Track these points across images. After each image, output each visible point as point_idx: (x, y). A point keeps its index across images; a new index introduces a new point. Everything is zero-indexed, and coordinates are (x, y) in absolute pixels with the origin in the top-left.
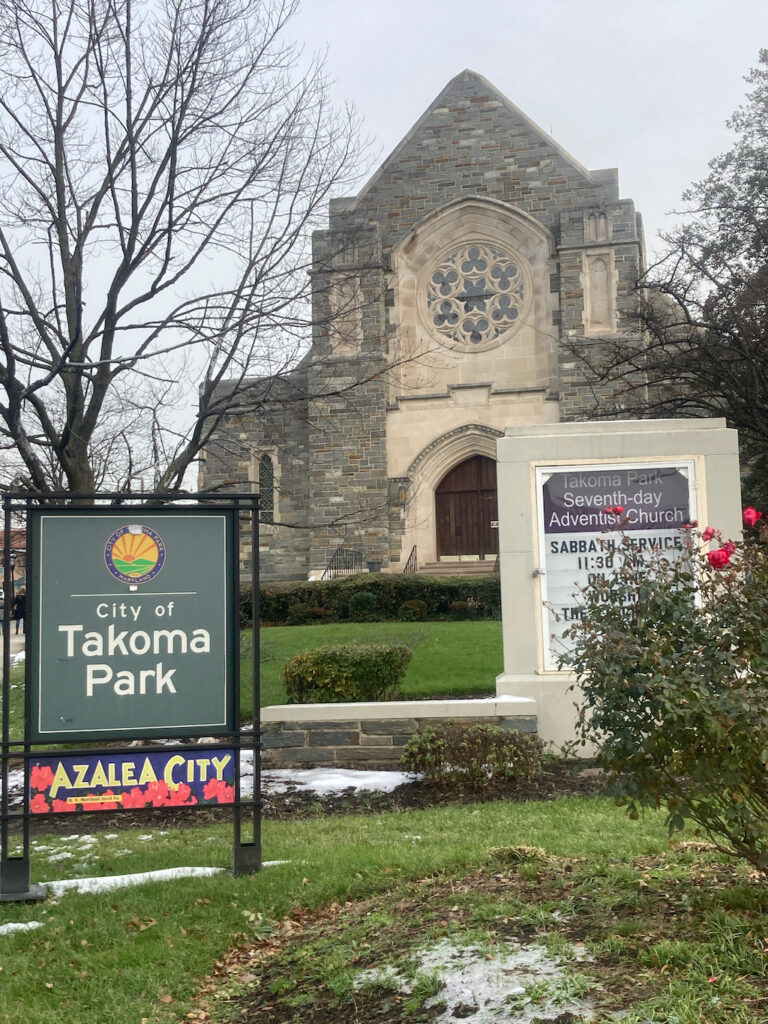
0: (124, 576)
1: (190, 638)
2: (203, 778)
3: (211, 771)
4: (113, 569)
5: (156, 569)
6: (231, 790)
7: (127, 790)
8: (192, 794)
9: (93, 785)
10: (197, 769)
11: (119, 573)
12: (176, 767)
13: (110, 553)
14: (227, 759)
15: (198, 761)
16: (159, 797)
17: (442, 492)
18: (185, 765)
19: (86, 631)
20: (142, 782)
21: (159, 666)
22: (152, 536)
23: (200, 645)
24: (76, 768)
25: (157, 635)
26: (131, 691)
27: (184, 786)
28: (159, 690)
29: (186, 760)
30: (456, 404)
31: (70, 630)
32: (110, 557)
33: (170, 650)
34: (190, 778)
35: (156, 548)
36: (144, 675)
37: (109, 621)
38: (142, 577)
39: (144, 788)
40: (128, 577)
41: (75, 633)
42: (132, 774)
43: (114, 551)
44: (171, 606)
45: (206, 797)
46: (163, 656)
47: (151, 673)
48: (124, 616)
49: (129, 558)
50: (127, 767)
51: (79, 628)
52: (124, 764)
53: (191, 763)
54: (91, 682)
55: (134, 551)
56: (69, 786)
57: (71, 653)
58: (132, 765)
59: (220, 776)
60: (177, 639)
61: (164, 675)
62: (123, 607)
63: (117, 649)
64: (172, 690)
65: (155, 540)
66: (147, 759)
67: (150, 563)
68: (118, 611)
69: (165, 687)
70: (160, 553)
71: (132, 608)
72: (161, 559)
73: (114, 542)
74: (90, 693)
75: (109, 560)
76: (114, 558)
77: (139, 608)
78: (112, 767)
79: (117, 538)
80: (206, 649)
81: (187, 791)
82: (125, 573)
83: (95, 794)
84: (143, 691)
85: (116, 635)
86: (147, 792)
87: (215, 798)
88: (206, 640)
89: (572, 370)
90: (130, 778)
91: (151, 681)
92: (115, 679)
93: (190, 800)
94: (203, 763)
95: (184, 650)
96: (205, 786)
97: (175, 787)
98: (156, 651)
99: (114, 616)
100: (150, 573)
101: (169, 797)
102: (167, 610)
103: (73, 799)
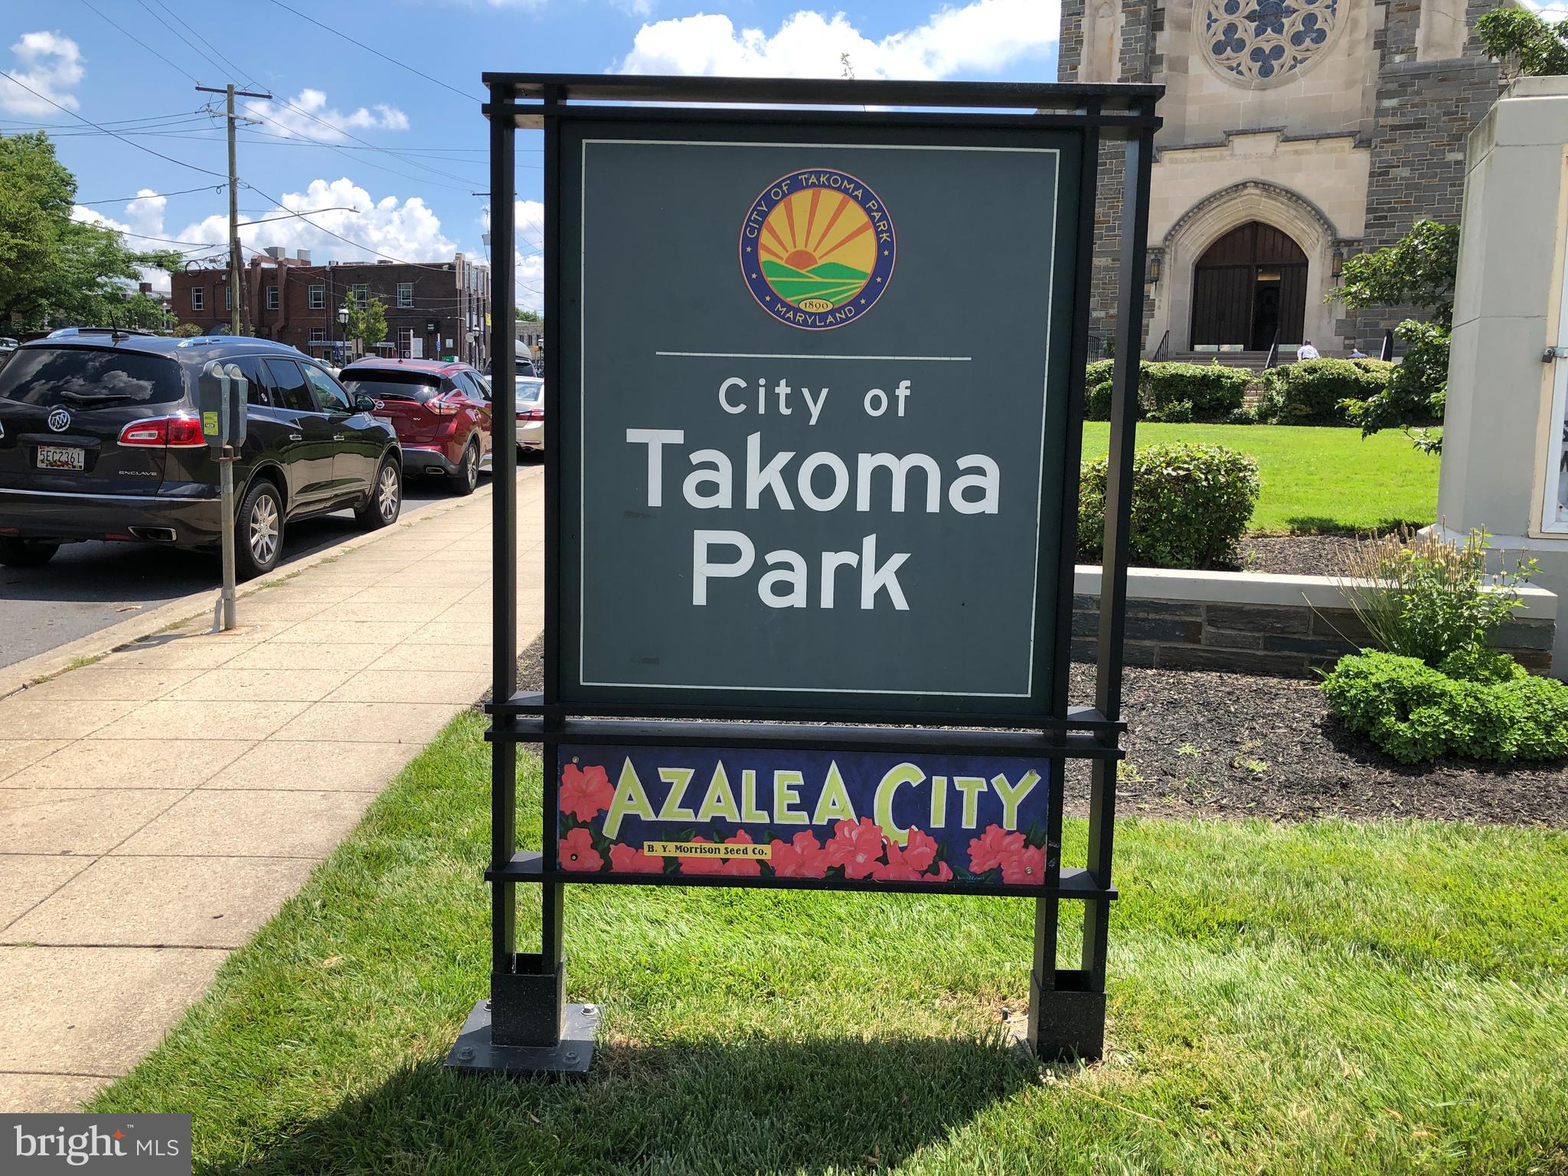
0: (789, 308)
1: (950, 475)
2: (969, 820)
3: (990, 806)
4: (761, 287)
5: (871, 290)
6: (1035, 856)
7: (786, 833)
8: (940, 856)
9: (704, 816)
10: (955, 800)
11: (776, 300)
12: (904, 790)
13: (755, 243)
14: (1030, 781)
15: (956, 779)
16: (860, 858)
17: (1205, 267)
18: (926, 786)
19: (691, 445)
20: (821, 818)
21: (869, 543)
22: (863, 203)
23: (974, 494)
24: (665, 774)
25: (867, 463)
26: (798, 599)
27: (921, 837)
28: (867, 602)
29: (930, 773)
30: (1232, 155)
31: (655, 440)
32: (755, 252)
33: (898, 504)
34: (938, 819)
35: (870, 234)
36: (831, 561)
37: (750, 422)
38: (832, 312)
39: (826, 832)
40: (797, 310)
41: (667, 448)
42: (795, 798)
43: (765, 238)
44: (903, 391)
45: (974, 867)
46: (880, 517)
47: (849, 558)
48: (785, 411)
49: (802, 259)
50: (786, 781)
51: (677, 437)
52: (777, 773)
53: (939, 783)
54: (703, 570)
55: (813, 242)
56: (647, 815)
57: (655, 499)
58: (797, 777)
59: (1010, 821)
60: (917, 477)
61: (879, 564)
62: (783, 390)
63: (767, 494)
64: (900, 602)
65: (868, 211)
66: (834, 767)
67: (855, 274)
68: (772, 399)
69: (882, 594)
70: (881, 246)
71: (806, 392)
72: (882, 264)
73: (764, 215)
74: (700, 597)
75: (752, 262)
76: (764, 257)
77: (825, 392)
78: (749, 778)
79: (772, 205)
80: (990, 505)
81: (927, 849)
82: (789, 300)
83: (708, 838)
84: (827, 601)
85: (765, 461)
86: (831, 846)
87: (998, 870)
88: (991, 483)
89: (1394, 108)
90: (791, 807)
91: (848, 578)
92: (760, 568)
93: (934, 869)
94: (971, 787)
95: (933, 505)
96: (974, 842)
97: (900, 837)
98: (863, 504)
99: (762, 410)
100: (854, 302)
101: (884, 860)
102: (893, 400)
103: (658, 845)
